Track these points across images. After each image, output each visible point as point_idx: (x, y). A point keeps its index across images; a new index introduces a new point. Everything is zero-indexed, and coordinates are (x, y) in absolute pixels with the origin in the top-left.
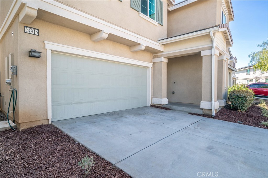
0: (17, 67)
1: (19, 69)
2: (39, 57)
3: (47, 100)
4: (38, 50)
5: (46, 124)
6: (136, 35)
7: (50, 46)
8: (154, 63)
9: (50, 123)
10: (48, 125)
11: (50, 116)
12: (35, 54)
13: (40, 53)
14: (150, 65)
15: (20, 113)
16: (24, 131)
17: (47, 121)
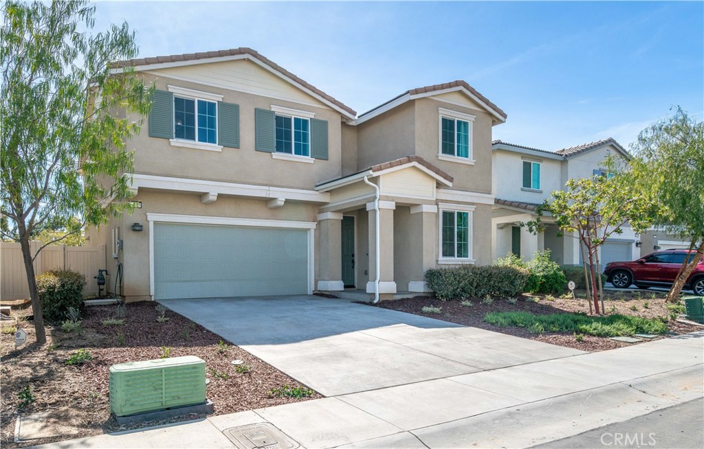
0: (122, 241)
1: (124, 243)
2: (141, 230)
3: (149, 275)
4: (140, 224)
5: (149, 300)
6: (267, 188)
7: (152, 217)
8: (320, 221)
9: (153, 299)
10: (151, 302)
11: (152, 293)
12: (137, 228)
13: (142, 226)
14: (312, 226)
15: (125, 287)
16: (130, 305)
17: (149, 297)
